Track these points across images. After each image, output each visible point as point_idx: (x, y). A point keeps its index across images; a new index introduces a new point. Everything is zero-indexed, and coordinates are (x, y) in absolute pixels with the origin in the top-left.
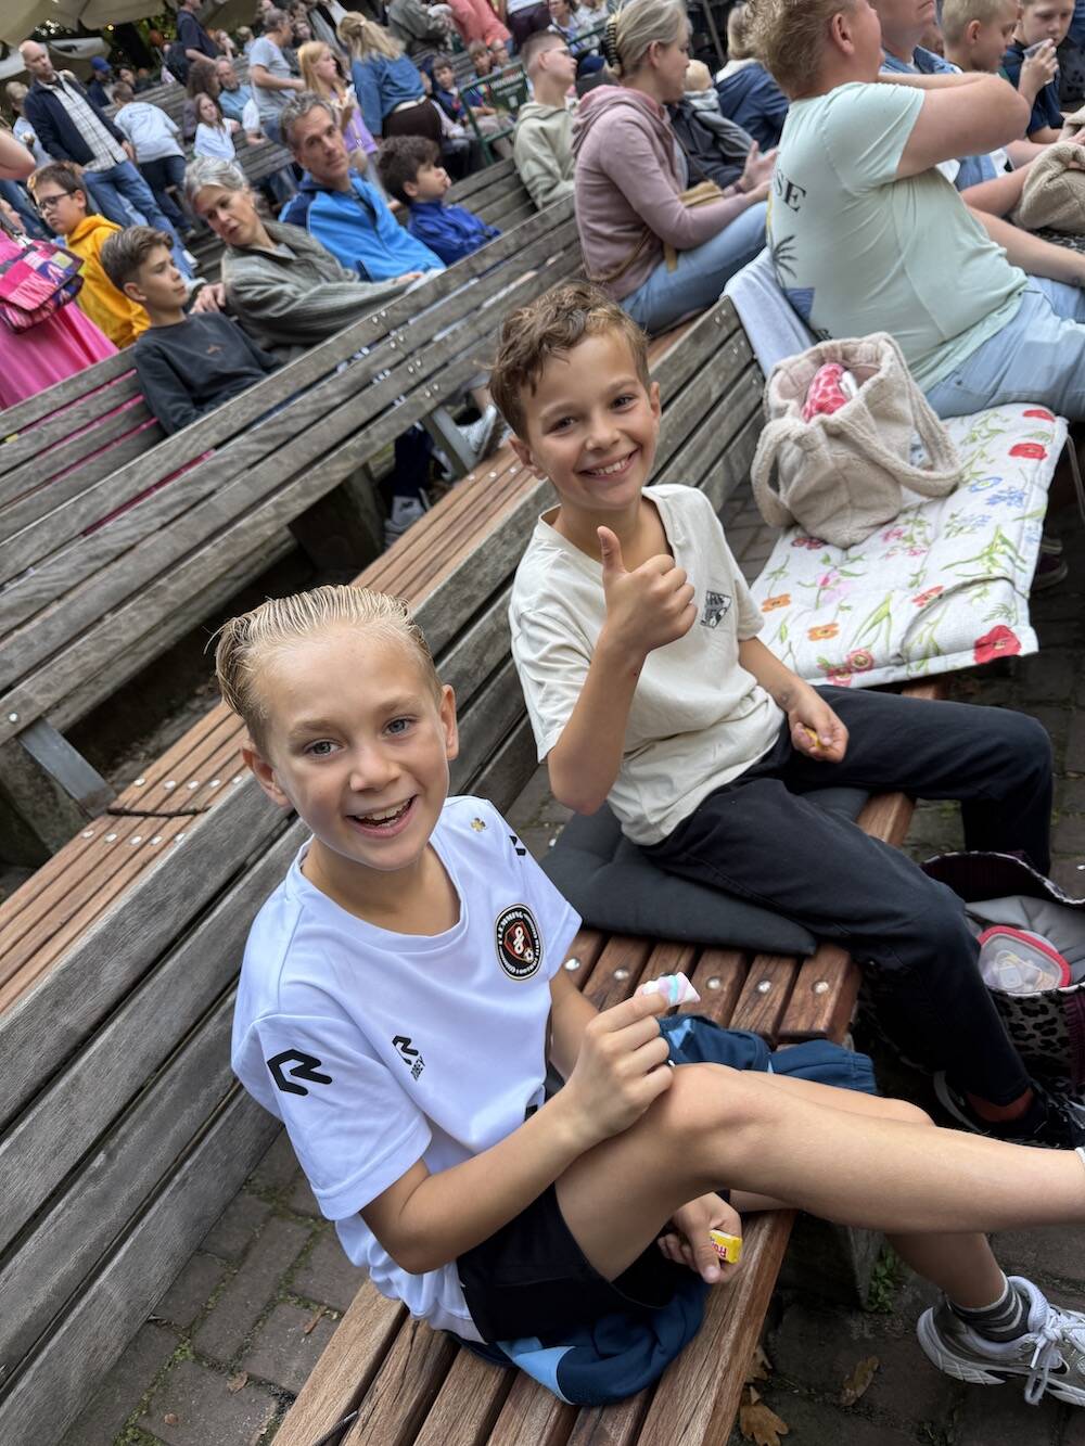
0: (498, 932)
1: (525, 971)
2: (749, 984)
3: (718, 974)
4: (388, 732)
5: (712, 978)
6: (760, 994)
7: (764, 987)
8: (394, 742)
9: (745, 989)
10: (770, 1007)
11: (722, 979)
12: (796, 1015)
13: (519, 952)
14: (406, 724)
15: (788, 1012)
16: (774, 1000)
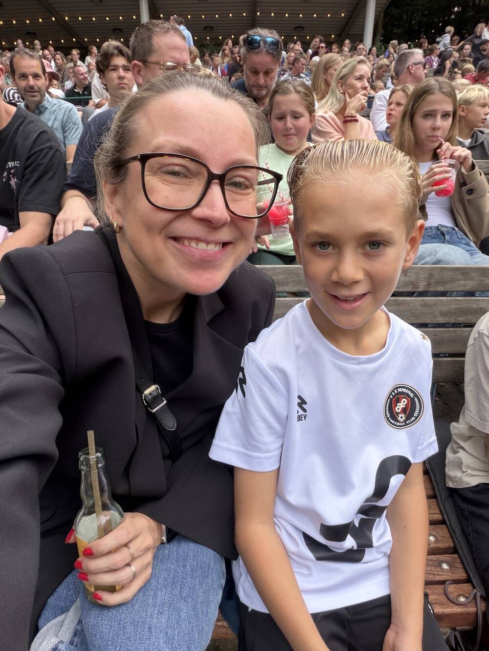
0: (393, 391)
1: (394, 422)
2: (441, 557)
3: (439, 538)
4: (368, 247)
5: (435, 536)
6: (440, 566)
7: (445, 566)
8: (367, 255)
9: (438, 556)
10: (434, 575)
11: (437, 541)
12: (436, 592)
13: (398, 411)
14: (381, 246)
15: (435, 586)
16: (441, 575)
